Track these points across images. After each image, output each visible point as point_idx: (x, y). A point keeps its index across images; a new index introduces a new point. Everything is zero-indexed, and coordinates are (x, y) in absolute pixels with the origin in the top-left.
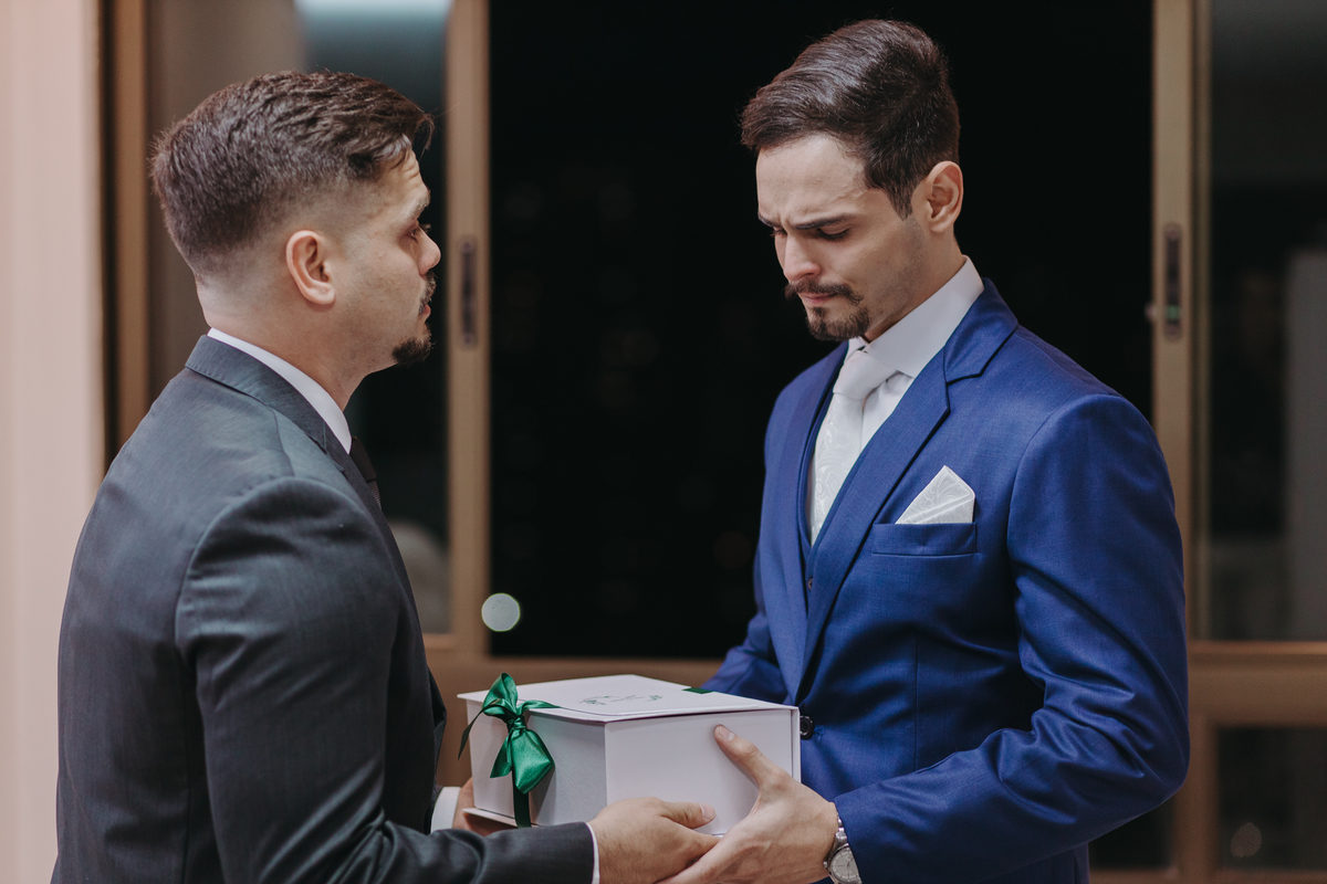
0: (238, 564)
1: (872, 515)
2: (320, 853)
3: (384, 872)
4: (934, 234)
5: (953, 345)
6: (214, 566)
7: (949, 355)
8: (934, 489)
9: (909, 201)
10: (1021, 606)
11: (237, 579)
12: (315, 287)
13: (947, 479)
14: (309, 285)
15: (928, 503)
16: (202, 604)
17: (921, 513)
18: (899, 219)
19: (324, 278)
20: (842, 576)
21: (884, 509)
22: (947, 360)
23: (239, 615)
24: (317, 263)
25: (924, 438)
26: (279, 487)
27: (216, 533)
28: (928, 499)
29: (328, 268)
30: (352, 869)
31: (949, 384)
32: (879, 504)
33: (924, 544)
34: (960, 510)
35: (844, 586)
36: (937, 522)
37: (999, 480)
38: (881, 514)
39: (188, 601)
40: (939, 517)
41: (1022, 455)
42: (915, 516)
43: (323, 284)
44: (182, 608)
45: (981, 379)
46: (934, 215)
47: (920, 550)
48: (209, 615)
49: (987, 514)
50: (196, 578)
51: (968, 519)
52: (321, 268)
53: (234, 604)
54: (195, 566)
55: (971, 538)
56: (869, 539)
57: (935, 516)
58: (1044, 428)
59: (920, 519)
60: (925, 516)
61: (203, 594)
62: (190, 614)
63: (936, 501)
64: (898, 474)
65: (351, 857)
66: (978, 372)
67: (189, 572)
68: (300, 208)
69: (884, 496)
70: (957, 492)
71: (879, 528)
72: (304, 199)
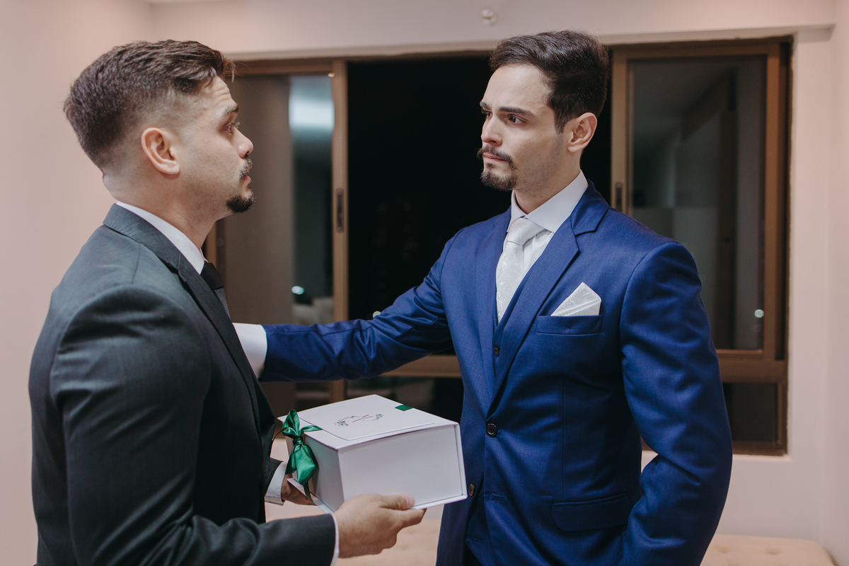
0: (90, 343)
1: (536, 310)
2: (133, 544)
3: (181, 557)
4: (568, 151)
5: (575, 215)
6: (74, 345)
7: (573, 220)
8: (576, 296)
9: (564, 126)
10: (624, 363)
11: (89, 353)
12: (164, 163)
13: (584, 290)
14: (160, 162)
15: (572, 304)
16: (64, 370)
17: (568, 310)
18: (555, 132)
19: (172, 158)
20: (518, 346)
21: (543, 307)
22: (573, 223)
23: (87, 377)
24: (165, 149)
25: (566, 266)
26: (119, 292)
27: (75, 322)
28: (572, 302)
29: (173, 151)
30: (157, 556)
31: (577, 236)
32: (540, 305)
33: (570, 328)
34: (592, 308)
35: (520, 351)
36: (577, 315)
37: (615, 290)
38: (541, 310)
39: (56, 369)
40: (579, 312)
41: (631, 276)
42: (564, 311)
43: (170, 161)
44: (53, 373)
45: (596, 233)
46: (573, 141)
47: (568, 331)
48: (67, 378)
49: (608, 311)
50: (62, 352)
51: (596, 313)
52: (168, 152)
53: (84, 369)
54: (62, 345)
55: (598, 325)
56: (534, 325)
57: (577, 311)
58: (643, 261)
59: (567, 313)
60: (570, 311)
61: (65, 363)
62: (56, 377)
63: (577, 303)
64: (551, 287)
65: (157, 547)
66: (594, 229)
67: (58, 349)
68: (146, 114)
69: (543, 300)
70: (590, 297)
71: (540, 318)
72: (148, 108)
